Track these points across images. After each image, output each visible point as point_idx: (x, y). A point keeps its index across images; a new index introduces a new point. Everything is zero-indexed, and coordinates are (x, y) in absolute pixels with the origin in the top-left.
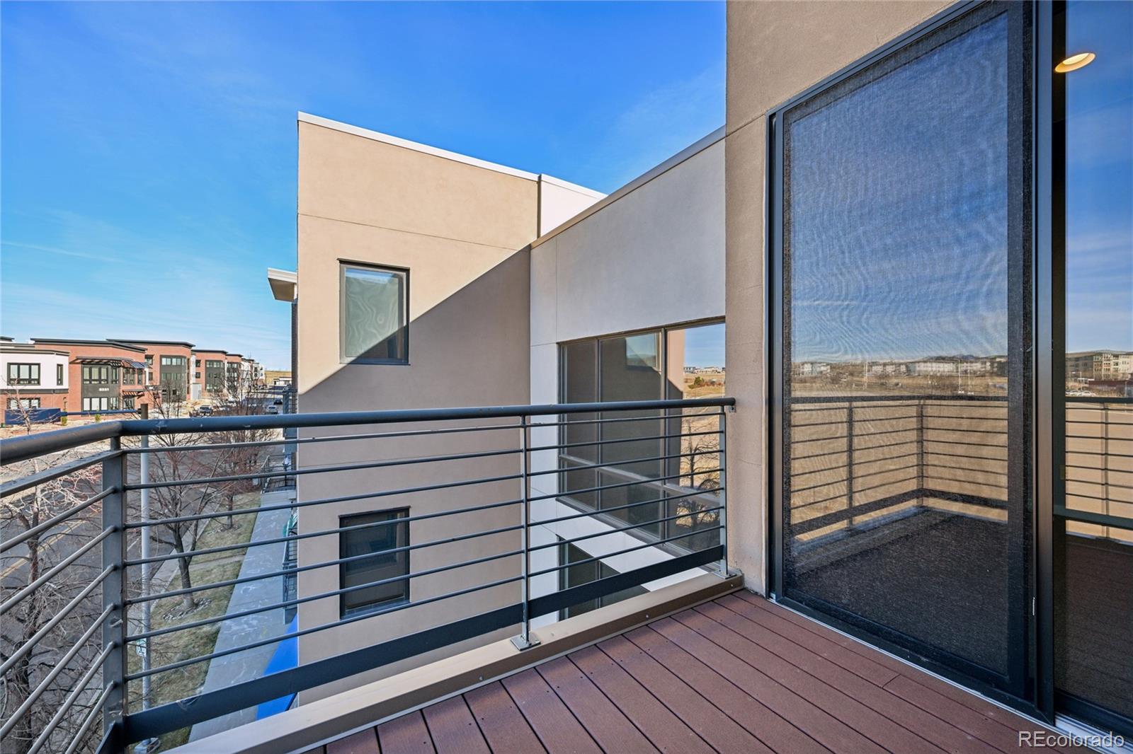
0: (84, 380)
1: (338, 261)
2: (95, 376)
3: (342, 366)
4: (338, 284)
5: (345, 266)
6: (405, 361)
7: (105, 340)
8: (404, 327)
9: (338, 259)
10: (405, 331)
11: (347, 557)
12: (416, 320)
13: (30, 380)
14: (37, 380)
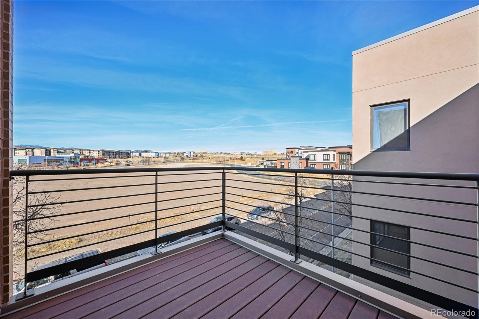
0: (340, 159)
1: (370, 107)
2: (343, 158)
3: (371, 152)
4: (370, 117)
5: (373, 108)
6: (408, 148)
7: (346, 146)
8: (408, 130)
9: (370, 106)
10: (408, 132)
11: (374, 232)
12: (413, 126)
13: (327, 159)
14: (329, 159)
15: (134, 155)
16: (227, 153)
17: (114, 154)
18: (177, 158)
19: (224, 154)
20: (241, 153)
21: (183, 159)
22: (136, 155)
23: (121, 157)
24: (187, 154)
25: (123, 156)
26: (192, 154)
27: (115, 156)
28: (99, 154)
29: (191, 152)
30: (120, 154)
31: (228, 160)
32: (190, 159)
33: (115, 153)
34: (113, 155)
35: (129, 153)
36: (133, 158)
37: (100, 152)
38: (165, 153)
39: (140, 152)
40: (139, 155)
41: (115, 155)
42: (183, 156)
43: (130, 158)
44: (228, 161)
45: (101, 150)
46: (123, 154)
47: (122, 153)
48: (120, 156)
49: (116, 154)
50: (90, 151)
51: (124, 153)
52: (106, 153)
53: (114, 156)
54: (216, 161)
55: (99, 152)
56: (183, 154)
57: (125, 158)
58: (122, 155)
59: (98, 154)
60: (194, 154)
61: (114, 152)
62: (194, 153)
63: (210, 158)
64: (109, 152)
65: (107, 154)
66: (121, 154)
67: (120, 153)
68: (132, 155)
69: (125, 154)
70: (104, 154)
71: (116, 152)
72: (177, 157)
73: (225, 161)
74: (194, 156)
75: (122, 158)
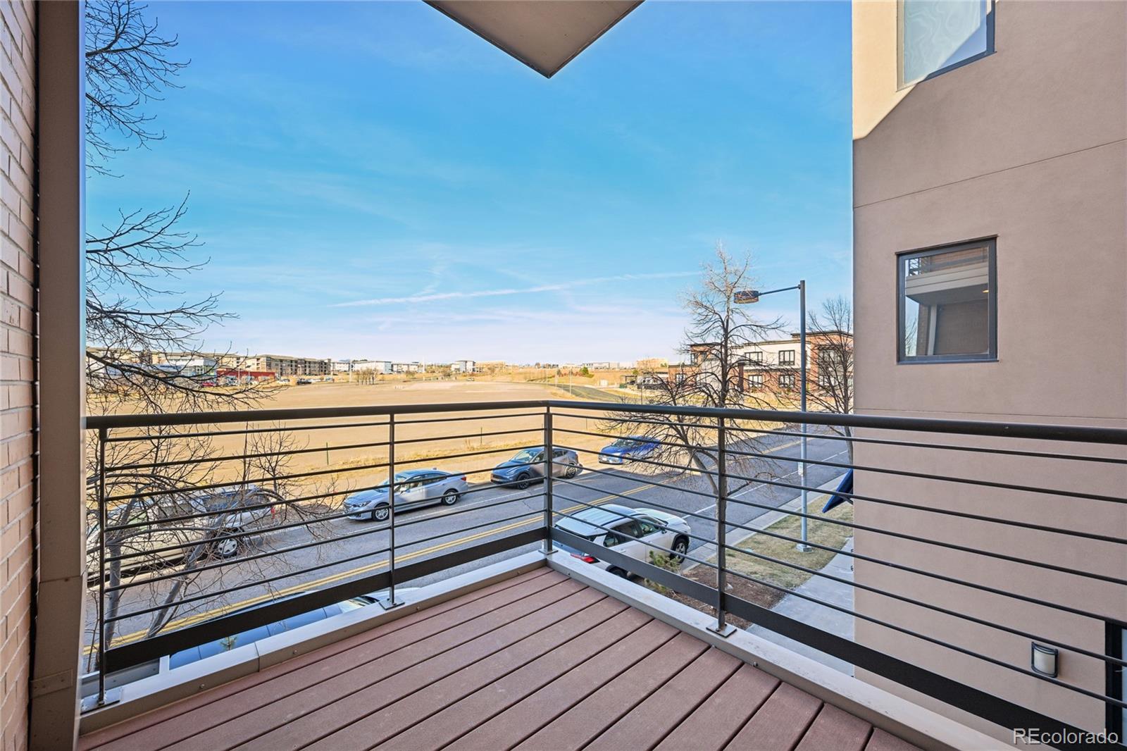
13: (789, 362)
14: (794, 362)
15: (337, 368)
16: (550, 365)
17: (292, 366)
18: (435, 374)
19: (544, 367)
20: (584, 364)
21: (449, 375)
22: (343, 369)
23: (307, 372)
24: (458, 367)
25: (312, 369)
26: (470, 366)
27: (294, 370)
28: (260, 366)
29: (466, 362)
30: (305, 366)
31: (554, 376)
32: (465, 376)
33: (294, 364)
34: (290, 368)
35: (325, 363)
36: (334, 375)
37: (262, 359)
38: (408, 365)
39: (351, 364)
40: (347, 369)
41: (294, 368)
42: (448, 371)
43: (329, 374)
44: (553, 378)
45: (262, 357)
46: (312, 365)
47: (310, 362)
48: (305, 370)
49: (296, 366)
50: (238, 359)
51: (315, 363)
52: (273, 364)
53: (292, 369)
54: (525, 379)
55: (258, 359)
56: (449, 367)
57: (316, 375)
58: (309, 367)
59: (258, 364)
60: (474, 365)
61: (292, 361)
62: (474, 363)
63: (510, 374)
64: (281, 361)
65: (277, 365)
66: (307, 365)
67: (306, 362)
68: (332, 368)
69: (317, 365)
70: (269, 365)
71: (296, 362)
72: (434, 372)
73: (545, 378)
74: (474, 370)
75: (310, 374)
